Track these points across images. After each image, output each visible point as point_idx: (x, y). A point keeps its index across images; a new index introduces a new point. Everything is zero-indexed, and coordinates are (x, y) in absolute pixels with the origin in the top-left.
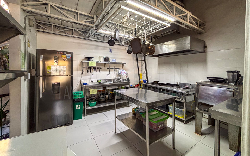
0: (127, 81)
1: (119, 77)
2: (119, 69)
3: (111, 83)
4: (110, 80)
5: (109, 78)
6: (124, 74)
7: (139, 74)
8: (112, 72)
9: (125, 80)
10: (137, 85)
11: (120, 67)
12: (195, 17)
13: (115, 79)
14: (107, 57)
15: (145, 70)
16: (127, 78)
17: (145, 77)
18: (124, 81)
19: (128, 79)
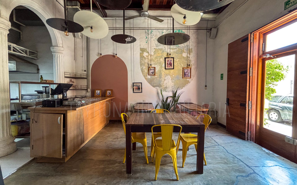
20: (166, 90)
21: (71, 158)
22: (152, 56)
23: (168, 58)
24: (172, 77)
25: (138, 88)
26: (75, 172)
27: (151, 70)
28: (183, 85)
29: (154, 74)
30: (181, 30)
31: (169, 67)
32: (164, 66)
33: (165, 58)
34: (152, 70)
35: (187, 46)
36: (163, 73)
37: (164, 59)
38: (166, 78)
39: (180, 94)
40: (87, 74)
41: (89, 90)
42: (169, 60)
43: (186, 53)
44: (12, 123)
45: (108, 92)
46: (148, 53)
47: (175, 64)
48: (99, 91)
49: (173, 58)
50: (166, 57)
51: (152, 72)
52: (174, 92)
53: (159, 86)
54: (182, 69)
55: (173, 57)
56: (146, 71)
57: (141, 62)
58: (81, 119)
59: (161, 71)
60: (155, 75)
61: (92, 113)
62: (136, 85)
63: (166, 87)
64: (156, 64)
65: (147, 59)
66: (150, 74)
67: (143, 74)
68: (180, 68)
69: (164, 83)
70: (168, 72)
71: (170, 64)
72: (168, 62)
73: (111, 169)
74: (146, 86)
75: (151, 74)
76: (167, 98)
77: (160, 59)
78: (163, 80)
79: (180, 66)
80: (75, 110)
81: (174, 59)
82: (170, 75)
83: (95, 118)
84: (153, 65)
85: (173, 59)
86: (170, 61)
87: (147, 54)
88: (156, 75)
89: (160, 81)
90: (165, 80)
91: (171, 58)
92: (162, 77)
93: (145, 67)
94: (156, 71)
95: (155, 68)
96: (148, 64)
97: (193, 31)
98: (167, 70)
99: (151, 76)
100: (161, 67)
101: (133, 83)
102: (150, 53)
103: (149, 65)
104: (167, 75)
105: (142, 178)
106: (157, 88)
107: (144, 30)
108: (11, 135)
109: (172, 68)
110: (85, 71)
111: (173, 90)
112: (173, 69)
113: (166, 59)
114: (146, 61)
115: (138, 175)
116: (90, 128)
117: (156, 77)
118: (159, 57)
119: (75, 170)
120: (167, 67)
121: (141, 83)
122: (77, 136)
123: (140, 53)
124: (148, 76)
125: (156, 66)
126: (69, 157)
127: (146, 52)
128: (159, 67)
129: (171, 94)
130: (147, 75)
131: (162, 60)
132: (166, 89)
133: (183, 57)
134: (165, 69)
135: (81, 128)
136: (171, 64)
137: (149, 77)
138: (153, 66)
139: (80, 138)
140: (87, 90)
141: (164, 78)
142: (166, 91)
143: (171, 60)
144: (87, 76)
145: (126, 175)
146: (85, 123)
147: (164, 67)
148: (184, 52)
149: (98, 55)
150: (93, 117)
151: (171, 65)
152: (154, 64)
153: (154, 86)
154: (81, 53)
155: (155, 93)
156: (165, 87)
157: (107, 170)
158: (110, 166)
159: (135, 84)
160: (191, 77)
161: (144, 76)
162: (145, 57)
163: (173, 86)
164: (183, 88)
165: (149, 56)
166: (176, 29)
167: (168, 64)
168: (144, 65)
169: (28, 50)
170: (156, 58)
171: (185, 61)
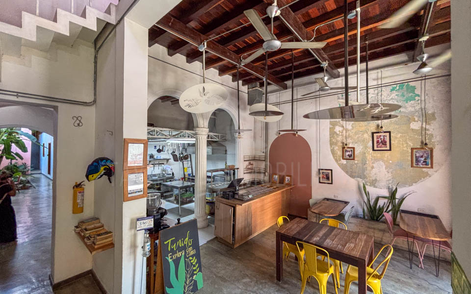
0: (171, 176)
1: (164, 172)
2: (163, 164)
3: (157, 178)
4: (155, 175)
5: (153, 173)
6: (169, 170)
7: (184, 168)
8: (157, 167)
9: (170, 174)
10: (182, 179)
11: (165, 162)
12: (216, 134)
13: (159, 174)
14: (152, 154)
15: (190, 163)
16: (171, 173)
17: (191, 170)
18: (169, 176)
19: (173, 173)
20: (376, 185)
21: (239, 246)
22: (349, 130)
23: (378, 133)
24: (386, 163)
25: (327, 177)
26: (239, 259)
27: (346, 151)
28: (414, 180)
29: (352, 157)
30: (406, 84)
31: (380, 147)
32: (371, 145)
33: (373, 133)
34: (349, 151)
35: (420, 110)
36: (369, 157)
37: (371, 135)
38: (374, 165)
39: (406, 194)
40: (265, 156)
41: (267, 174)
42: (380, 136)
43: (420, 123)
44: (207, 203)
45: (287, 179)
46: (343, 127)
47: (392, 142)
48: (277, 176)
49: (390, 132)
50: (375, 131)
51: (349, 155)
52: (392, 189)
53: (363, 176)
54: (410, 151)
55: (388, 130)
56: (340, 153)
57: (330, 140)
58: (249, 212)
59: (365, 153)
60: (354, 159)
61: (262, 206)
62: (323, 173)
63: (376, 180)
64: (356, 143)
65: (341, 135)
66: (345, 158)
67: (334, 157)
68: (405, 149)
69: (370, 173)
70: (379, 155)
71: (382, 142)
72: (379, 139)
73: (265, 270)
74: (339, 175)
75: (348, 157)
76: (377, 199)
77: (363, 134)
78: (369, 168)
79: (405, 145)
80: (241, 205)
81: (392, 135)
82: (383, 161)
83: (265, 211)
84: (351, 144)
85: (388, 134)
86: (382, 137)
87: (341, 129)
88: (356, 159)
89: (364, 170)
90: (373, 168)
91: (385, 132)
92: (367, 162)
93: (337, 148)
94: (356, 153)
95: (354, 148)
96: (343, 143)
97: (438, 80)
98: (377, 152)
99: (347, 160)
100: (366, 147)
101: (319, 170)
102: (345, 127)
103: (343, 145)
104: (376, 160)
105: (288, 290)
106: (359, 179)
107: (336, 96)
108: (206, 213)
109: (388, 148)
110: (263, 152)
111: (389, 187)
112: (390, 150)
113: (375, 135)
114: (340, 138)
115: (286, 286)
116: (259, 221)
117: (356, 162)
118: (361, 131)
119: (239, 257)
120: (377, 147)
121: (331, 170)
122: (245, 228)
123: (330, 128)
124: (342, 160)
125: (355, 146)
126: (238, 245)
127: (340, 126)
128: (362, 147)
129: (386, 193)
130: (341, 158)
131: (368, 136)
132: (376, 183)
133: (413, 130)
134: (373, 150)
135: (249, 220)
136: (386, 142)
137: (344, 162)
138: (350, 146)
139: (247, 229)
140: (265, 173)
141: (371, 165)
142: (375, 187)
143: (384, 136)
144: (265, 158)
145: (276, 281)
146: (253, 216)
147: (371, 148)
148: (415, 121)
149: (276, 135)
150: (263, 211)
151: (386, 145)
152: (353, 142)
153: (352, 176)
154: (261, 133)
155: (354, 188)
156: (374, 178)
157: (262, 269)
158: (265, 266)
159: (321, 171)
160: (432, 167)
161: (336, 160)
162: (338, 133)
163: (389, 178)
164: (412, 185)
165: (344, 131)
166: (395, 84)
167: (378, 142)
168: (336, 144)
169: (220, 135)
170: (356, 133)
171: (416, 136)
